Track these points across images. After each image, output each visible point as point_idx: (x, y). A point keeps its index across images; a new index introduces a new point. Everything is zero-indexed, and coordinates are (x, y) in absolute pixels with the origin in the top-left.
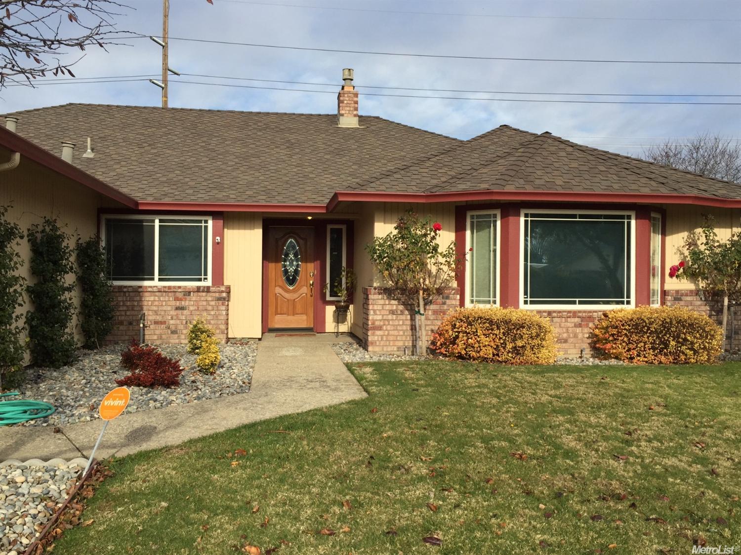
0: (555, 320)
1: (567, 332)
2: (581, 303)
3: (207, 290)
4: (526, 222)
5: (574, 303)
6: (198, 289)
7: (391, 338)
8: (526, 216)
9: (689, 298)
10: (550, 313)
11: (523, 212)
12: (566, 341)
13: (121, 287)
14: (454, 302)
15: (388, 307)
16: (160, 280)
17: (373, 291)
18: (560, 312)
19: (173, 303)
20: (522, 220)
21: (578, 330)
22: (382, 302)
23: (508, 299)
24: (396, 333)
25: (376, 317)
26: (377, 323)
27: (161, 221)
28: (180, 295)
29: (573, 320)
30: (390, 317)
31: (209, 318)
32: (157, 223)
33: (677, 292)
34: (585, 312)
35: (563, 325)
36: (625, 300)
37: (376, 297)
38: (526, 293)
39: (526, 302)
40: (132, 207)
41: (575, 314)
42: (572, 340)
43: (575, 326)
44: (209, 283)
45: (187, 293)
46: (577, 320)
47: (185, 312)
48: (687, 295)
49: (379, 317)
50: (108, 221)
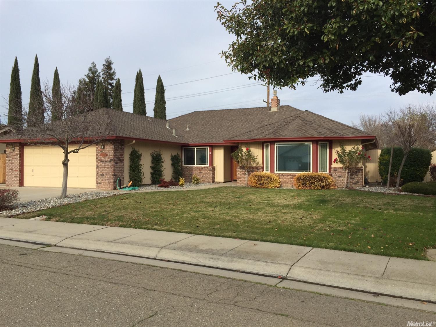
0: (284, 176)
1: (288, 180)
2: (294, 171)
3: (207, 167)
4: (277, 147)
5: (292, 171)
6: (205, 167)
7: (243, 181)
8: (277, 145)
9: (339, 170)
10: (282, 174)
11: (275, 144)
12: (288, 183)
13: (186, 167)
14: (261, 171)
15: (242, 172)
16: (196, 165)
17: (238, 168)
18: (285, 174)
19: (199, 171)
20: (275, 146)
21: (292, 179)
22: (240, 171)
23: (272, 171)
24: (244, 180)
25: (239, 175)
26: (239, 177)
27: (196, 148)
28: (200, 169)
29: (290, 176)
30: (242, 175)
31: (208, 175)
32: (195, 149)
33: (335, 168)
34: (293, 174)
35: (287, 178)
36: (309, 170)
37: (239, 169)
38: (277, 168)
39: (277, 171)
40: (188, 145)
41: (290, 174)
42: (290, 182)
43: (291, 178)
44: (208, 166)
45: (202, 168)
46: (291, 176)
47: (202, 174)
48: (338, 169)
49: (240, 175)
50: (185, 149)
